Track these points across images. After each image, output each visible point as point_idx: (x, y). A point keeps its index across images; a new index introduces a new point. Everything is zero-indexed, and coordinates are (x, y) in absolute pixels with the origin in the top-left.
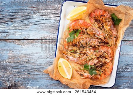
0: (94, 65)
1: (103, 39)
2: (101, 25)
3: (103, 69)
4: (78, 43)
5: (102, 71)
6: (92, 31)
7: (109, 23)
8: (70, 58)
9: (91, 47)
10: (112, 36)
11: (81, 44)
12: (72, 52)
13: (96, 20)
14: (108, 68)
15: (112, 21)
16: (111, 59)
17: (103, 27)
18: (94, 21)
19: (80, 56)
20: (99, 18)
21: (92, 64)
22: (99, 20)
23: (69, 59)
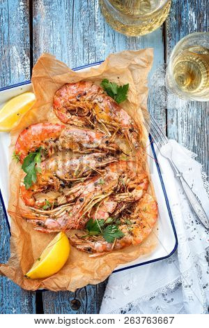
0: (111, 215)
1: (105, 146)
2: (88, 118)
3: (135, 216)
4: (51, 181)
5: (133, 221)
6: (71, 139)
7: (102, 104)
8: (46, 224)
9: (85, 178)
10: (123, 131)
11: (60, 180)
12: (47, 207)
13: (72, 111)
14: (145, 211)
15: (106, 97)
16: (142, 186)
17: (93, 119)
18: (68, 116)
19: (69, 210)
20: (75, 104)
21: (103, 215)
22: (80, 109)
23: (45, 227)
